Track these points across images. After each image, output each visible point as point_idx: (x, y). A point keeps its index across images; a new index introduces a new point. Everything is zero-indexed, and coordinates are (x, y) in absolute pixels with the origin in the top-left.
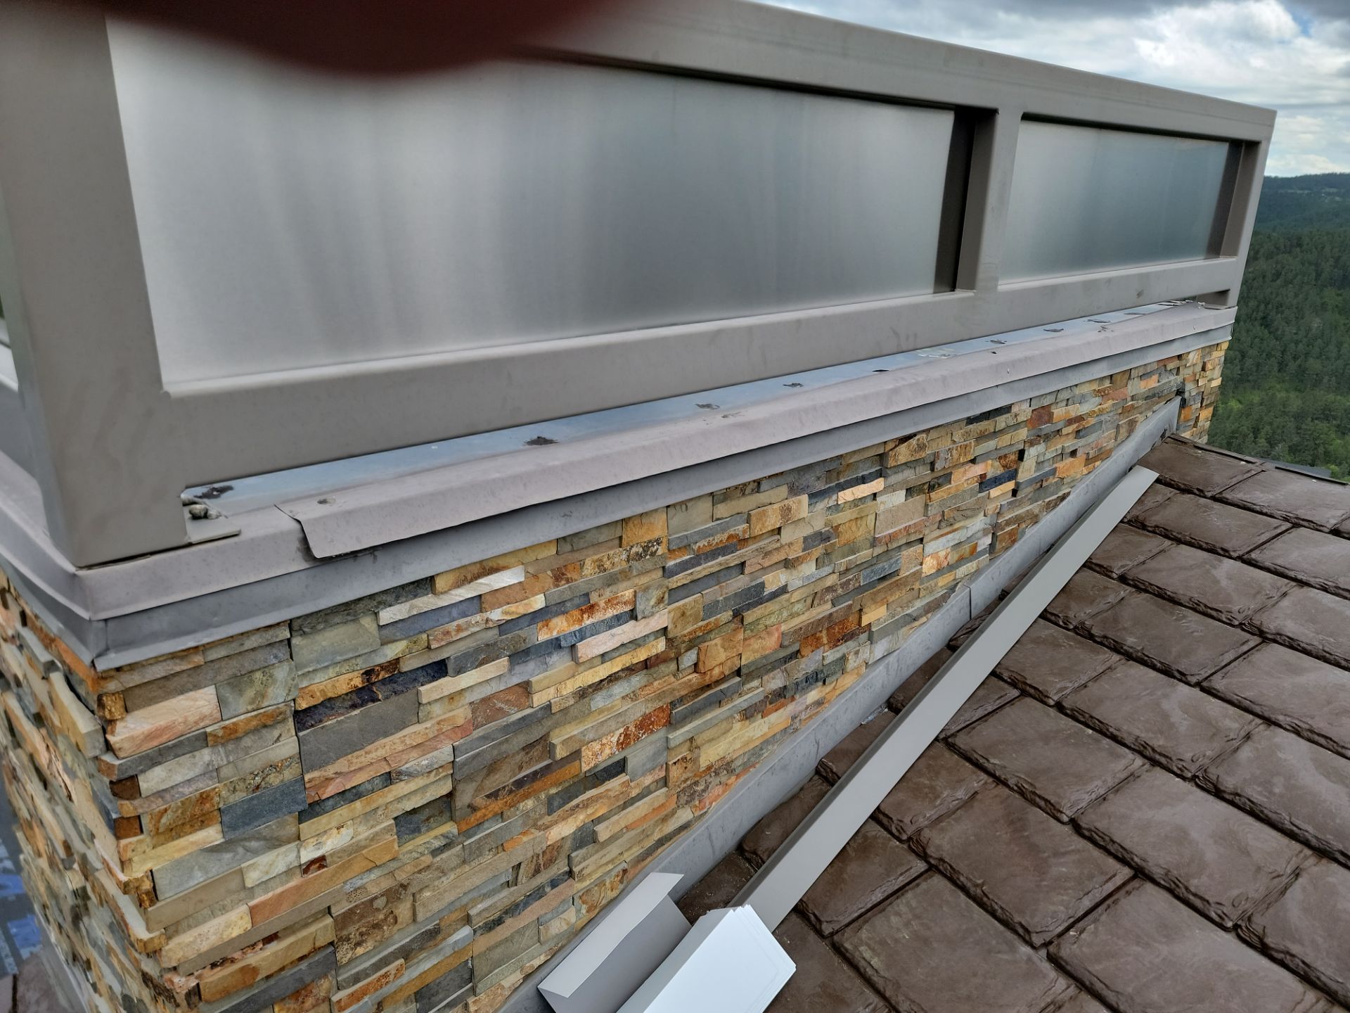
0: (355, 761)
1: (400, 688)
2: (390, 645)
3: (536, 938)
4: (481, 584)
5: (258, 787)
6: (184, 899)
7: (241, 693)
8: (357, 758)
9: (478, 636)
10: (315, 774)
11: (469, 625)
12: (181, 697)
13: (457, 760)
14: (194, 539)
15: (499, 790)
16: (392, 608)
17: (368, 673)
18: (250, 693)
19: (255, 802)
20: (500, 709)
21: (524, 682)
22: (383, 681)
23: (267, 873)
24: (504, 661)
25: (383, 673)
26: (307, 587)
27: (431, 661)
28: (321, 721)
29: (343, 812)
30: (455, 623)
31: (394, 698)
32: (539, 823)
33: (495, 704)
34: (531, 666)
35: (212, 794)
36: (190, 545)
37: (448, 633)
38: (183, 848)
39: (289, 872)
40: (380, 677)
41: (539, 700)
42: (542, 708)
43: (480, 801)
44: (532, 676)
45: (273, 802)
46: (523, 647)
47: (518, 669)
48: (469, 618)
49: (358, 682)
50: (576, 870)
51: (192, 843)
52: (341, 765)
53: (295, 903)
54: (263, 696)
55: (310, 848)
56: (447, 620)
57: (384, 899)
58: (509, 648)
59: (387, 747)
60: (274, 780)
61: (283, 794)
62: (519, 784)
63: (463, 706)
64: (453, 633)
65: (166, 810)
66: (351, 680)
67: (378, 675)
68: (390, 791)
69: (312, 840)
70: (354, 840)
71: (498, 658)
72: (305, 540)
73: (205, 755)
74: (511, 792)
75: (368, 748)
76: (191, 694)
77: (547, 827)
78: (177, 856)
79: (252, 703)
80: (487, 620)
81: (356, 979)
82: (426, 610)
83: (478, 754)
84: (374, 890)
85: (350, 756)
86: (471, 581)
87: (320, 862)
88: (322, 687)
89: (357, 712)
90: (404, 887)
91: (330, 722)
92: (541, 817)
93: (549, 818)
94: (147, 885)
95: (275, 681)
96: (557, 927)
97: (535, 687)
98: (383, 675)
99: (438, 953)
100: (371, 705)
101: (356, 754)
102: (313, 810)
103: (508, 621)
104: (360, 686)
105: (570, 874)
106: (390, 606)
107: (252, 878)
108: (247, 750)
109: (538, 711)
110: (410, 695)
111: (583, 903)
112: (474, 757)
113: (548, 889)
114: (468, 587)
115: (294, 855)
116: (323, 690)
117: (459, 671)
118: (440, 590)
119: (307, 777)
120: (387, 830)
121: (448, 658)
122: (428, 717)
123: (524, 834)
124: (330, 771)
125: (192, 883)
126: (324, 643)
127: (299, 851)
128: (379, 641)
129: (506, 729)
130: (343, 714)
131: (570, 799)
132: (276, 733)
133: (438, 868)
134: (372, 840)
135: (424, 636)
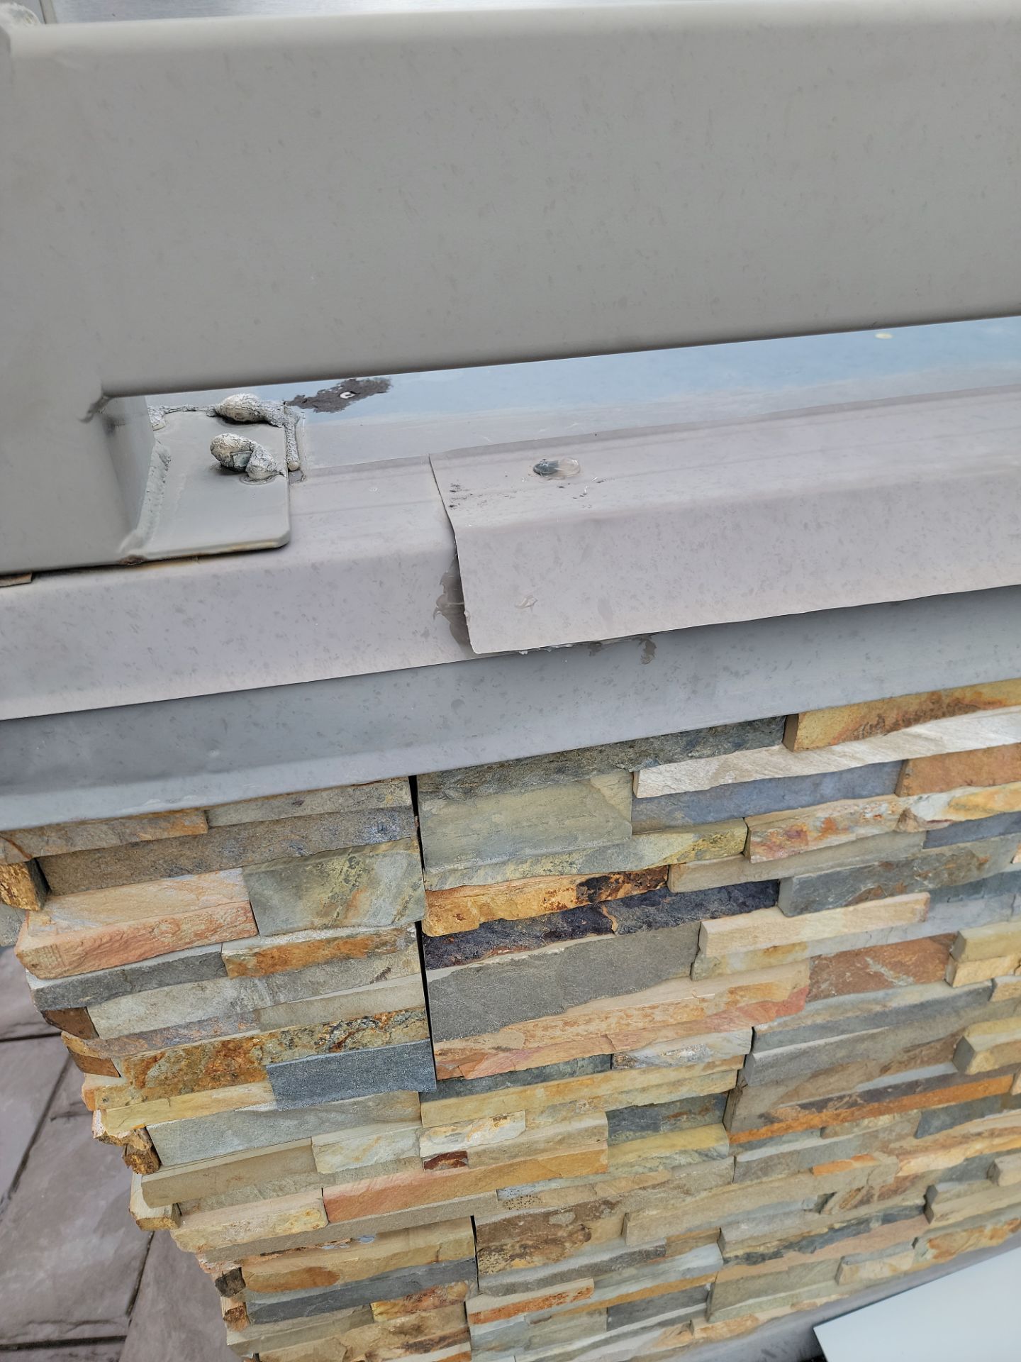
0: (539, 1033)
1: (661, 917)
2: (653, 837)
3: (834, 1274)
4: (919, 736)
5: (339, 1045)
6: (206, 1172)
7: (299, 892)
8: (546, 1029)
9: (871, 845)
10: (456, 1044)
11: (856, 820)
12: (167, 882)
13: (757, 1055)
14: (151, 549)
15: (830, 1100)
16: (673, 765)
17: (593, 884)
18: (321, 895)
19: (334, 1066)
20: (878, 975)
21: (947, 936)
22: (628, 902)
23: (357, 1159)
24: (918, 898)
25: (628, 887)
26: (456, 704)
27: (743, 880)
28: (476, 956)
29: (509, 1096)
30: (822, 812)
31: (644, 934)
32: (892, 1146)
33: (867, 966)
34: (975, 906)
35: (246, 1046)
36: (138, 563)
37: (799, 834)
38: (202, 1107)
39: (400, 1162)
40: (621, 894)
41: (969, 975)
42: (970, 993)
43: (786, 1110)
44: (968, 925)
45: (368, 1071)
46: (975, 876)
47: (942, 909)
48: (861, 802)
49: (568, 899)
50: (935, 1207)
51: (218, 1101)
52: (511, 1036)
53: (406, 1205)
54: (349, 905)
55: (440, 1139)
56: (807, 799)
57: (572, 1216)
58: (937, 875)
59: (613, 1020)
60: (373, 1040)
61: (388, 1061)
62: (874, 1096)
63: (795, 962)
64: (813, 835)
65: (155, 1059)
66: (553, 894)
67: (617, 890)
68: (607, 1080)
69: (444, 1129)
70: (524, 1139)
71: (904, 890)
72: (455, 588)
73: (227, 989)
74: (854, 1104)
75: (573, 1013)
76: (188, 878)
77: (904, 1154)
78: (189, 1115)
79: (325, 911)
80: (905, 816)
81: (511, 1289)
82: (758, 777)
83: (804, 1053)
84: (553, 1204)
85: (530, 1024)
86: (895, 727)
87: (459, 1158)
88: (483, 899)
89: (557, 948)
90: (611, 1205)
91: (497, 959)
92: (901, 1137)
93: (915, 1142)
94: (140, 1145)
95: (373, 883)
96: (873, 1270)
97: (969, 951)
98: (626, 890)
99: (655, 1276)
100: (592, 938)
101: (546, 1020)
102: (450, 1086)
103: (955, 824)
104: (571, 906)
105: (925, 1209)
106: (670, 761)
107: (327, 1163)
108: (315, 988)
109: (960, 996)
110: (683, 932)
111: (933, 1247)
112: (793, 1057)
113: (875, 1225)
114: (879, 740)
115: (410, 1141)
116: (486, 905)
117: (806, 906)
118: (806, 743)
119: (437, 1047)
120: (592, 1132)
121: (788, 879)
122: (715, 971)
123: (857, 1158)
124: (487, 1042)
125: (222, 1151)
126: (497, 818)
127: (418, 1139)
128: (629, 827)
129: (877, 1019)
130: (527, 948)
131: (969, 1118)
132: (379, 966)
133: (678, 1187)
134: (561, 1142)
135: (740, 832)
